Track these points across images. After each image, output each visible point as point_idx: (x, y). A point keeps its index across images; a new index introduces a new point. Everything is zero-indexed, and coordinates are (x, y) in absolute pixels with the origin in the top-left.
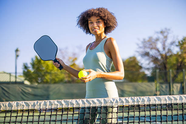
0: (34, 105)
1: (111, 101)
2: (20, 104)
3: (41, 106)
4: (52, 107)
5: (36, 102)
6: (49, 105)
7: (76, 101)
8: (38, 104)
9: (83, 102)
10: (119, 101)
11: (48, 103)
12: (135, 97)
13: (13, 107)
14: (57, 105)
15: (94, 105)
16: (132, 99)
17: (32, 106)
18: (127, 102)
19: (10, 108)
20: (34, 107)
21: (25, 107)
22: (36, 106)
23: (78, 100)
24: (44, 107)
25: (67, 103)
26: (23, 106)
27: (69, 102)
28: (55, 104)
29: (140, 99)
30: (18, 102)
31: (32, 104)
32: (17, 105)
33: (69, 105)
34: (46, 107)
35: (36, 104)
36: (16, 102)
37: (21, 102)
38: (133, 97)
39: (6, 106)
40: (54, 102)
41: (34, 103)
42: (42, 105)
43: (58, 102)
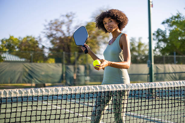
0: (76, 90)
1: (131, 86)
2: (65, 89)
3: (81, 91)
4: (89, 91)
5: (77, 87)
6: (87, 90)
7: (107, 86)
8: (79, 89)
9: (112, 86)
10: (136, 86)
11: (87, 88)
12: (147, 83)
13: (59, 92)
14: (93, 89)
15: (120, 89)
16: (144, 84)
17: (74, 90)
18: (142, 86)
19: (57, 92)
20: (76, 91)
21: (68, 91)
22: (77, 91)
23: (108, 85)
24: (84, 91)
25: (101, 88)
26: (67, 90)
27: (102, 87)
28: (92, 88)
29: (150, 84)
30: (63, 87)
31: (74, 89)
32: (63, 90)
33: (102, 90)
34: (85, 91)
35: (77, 89)
36: (61, 88)
37: (65, 88)
38: (145, 83)
39: (53, 91)
40: (91, 87)
41: (76, 88)
42: (82, 89)
43: (94, 87)
